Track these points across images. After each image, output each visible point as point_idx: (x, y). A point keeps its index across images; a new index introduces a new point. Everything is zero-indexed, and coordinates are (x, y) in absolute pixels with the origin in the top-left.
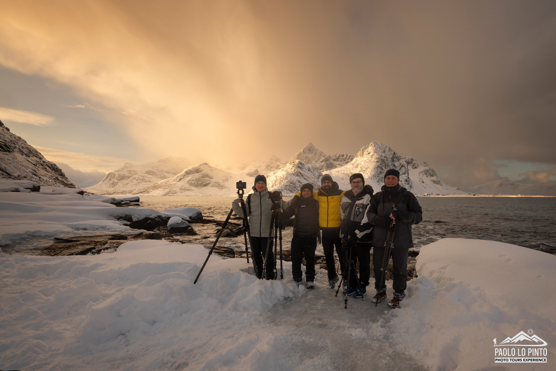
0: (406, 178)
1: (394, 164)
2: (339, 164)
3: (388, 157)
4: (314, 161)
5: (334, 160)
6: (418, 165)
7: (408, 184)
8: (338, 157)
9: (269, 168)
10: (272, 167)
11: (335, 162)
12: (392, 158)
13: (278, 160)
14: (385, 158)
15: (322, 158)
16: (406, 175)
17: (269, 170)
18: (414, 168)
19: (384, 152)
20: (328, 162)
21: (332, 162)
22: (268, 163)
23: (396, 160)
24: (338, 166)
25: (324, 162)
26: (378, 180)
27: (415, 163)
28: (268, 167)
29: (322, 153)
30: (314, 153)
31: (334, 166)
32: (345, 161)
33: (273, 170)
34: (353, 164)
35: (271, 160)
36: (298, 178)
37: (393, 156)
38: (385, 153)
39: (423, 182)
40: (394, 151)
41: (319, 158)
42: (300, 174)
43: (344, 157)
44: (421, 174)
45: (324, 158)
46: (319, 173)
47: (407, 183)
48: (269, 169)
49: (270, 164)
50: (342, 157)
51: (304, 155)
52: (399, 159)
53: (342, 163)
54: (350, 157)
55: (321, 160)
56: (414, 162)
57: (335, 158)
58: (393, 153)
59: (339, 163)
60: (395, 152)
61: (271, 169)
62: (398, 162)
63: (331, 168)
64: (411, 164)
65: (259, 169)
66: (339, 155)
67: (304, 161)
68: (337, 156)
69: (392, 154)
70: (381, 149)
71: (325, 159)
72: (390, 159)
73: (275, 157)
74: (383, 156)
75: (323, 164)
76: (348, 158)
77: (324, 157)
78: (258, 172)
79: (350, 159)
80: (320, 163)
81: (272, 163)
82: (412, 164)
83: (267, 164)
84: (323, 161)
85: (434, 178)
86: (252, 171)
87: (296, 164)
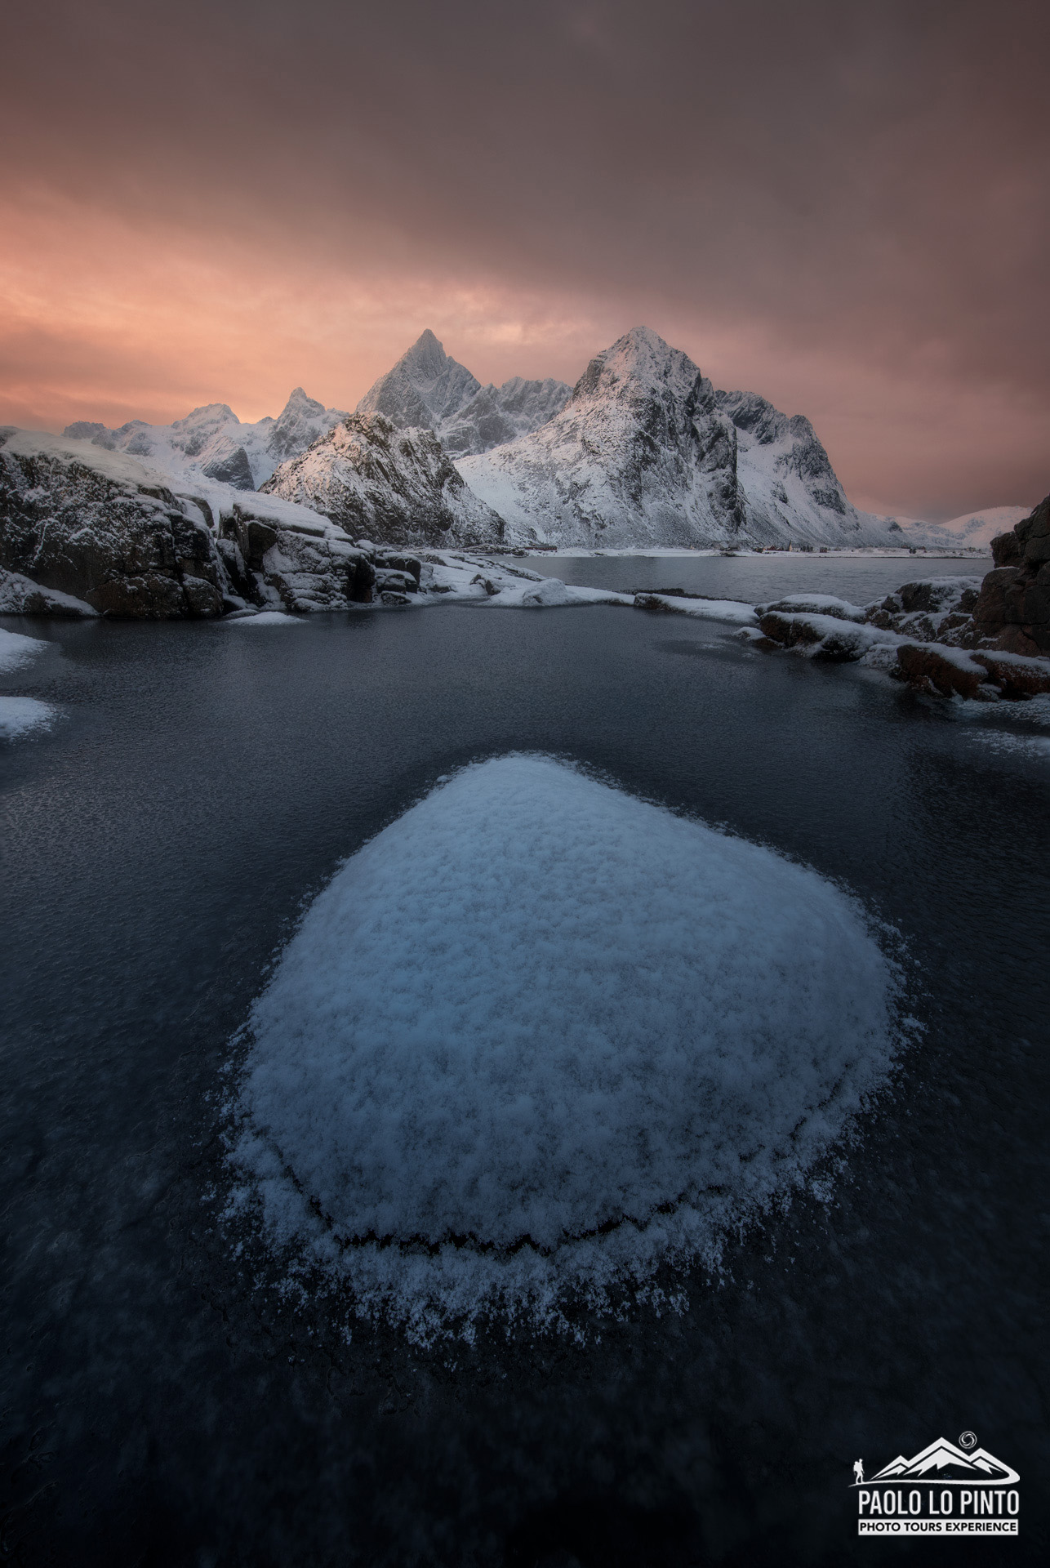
0: (726, 482)
1: (692, 424)
2: (524, 426)
3: (677, 394)
4: (437, 412)
5: (508, 406)
6: (776, 427)
7: (731, 506)
8: (523, 391)
9: (283, 442)
10: (294, 439)
11: (511, 416)
12: (689, 398)
13: (314, 409)
14: (664, 402)
15: (467, 401)
16: (728, 469)
17: (284, 450)
18: (763, 442)
19: (665, 373)
20: (487, 417)
21: (501, 415)
22: (280, 425)
23: (701, 407)
24: (519, 432)
25: (471, 416)
26: (633, 491)
27: (770, 418)
28: (279, 441)
29: (468, 378)
30: (438, 378)
31: (507, 432)
32: (543, 409)
33: (297, 451)
34: (560, 427)
35: (290, 411)
36: (371, 485)
37: (693, 394)
38: (668, 380)
39: (784, 500)
40: (697, 371)
41: (456, 400)
42: (379, 470)
43: (541, 394)
44: (781, 466)
45: (474, 399)
46: (444, 465)
47: (727, 502)
48: (283, 446)
49: (286, 427)
50: (535, 394)
51: (405, 387)
52: (709, 407)
53: (533, 419)
54: (563, 395)
55: (462, 408)
56: (765, 415)
57: (510, 400)
58: (693, 379)
59: (522, 418)
60: (703, 377)
61: (290, 446)
62: (708, 417)
63: (497, 443)
64: (754, 422)
65: (247, 449)
66: (526, 387)
67: (405, 411)
68: (518, 391)
69: (690, 384)
70: (657, 363)
71: (476, 402)
72: (680, 407)
73: (304, 396)
74: (661, 393)
75: (467, 423)
76: (553, 396)
77: (474, 393)
78: (246, 460)
79: (561, 403)
80: (461, 421)
81: (292, 424)
82: (759, 425)
83: (275, 427)
84: (469, 411)
85: (821, 483)
86: (225, 457)
87: (365, 427)
